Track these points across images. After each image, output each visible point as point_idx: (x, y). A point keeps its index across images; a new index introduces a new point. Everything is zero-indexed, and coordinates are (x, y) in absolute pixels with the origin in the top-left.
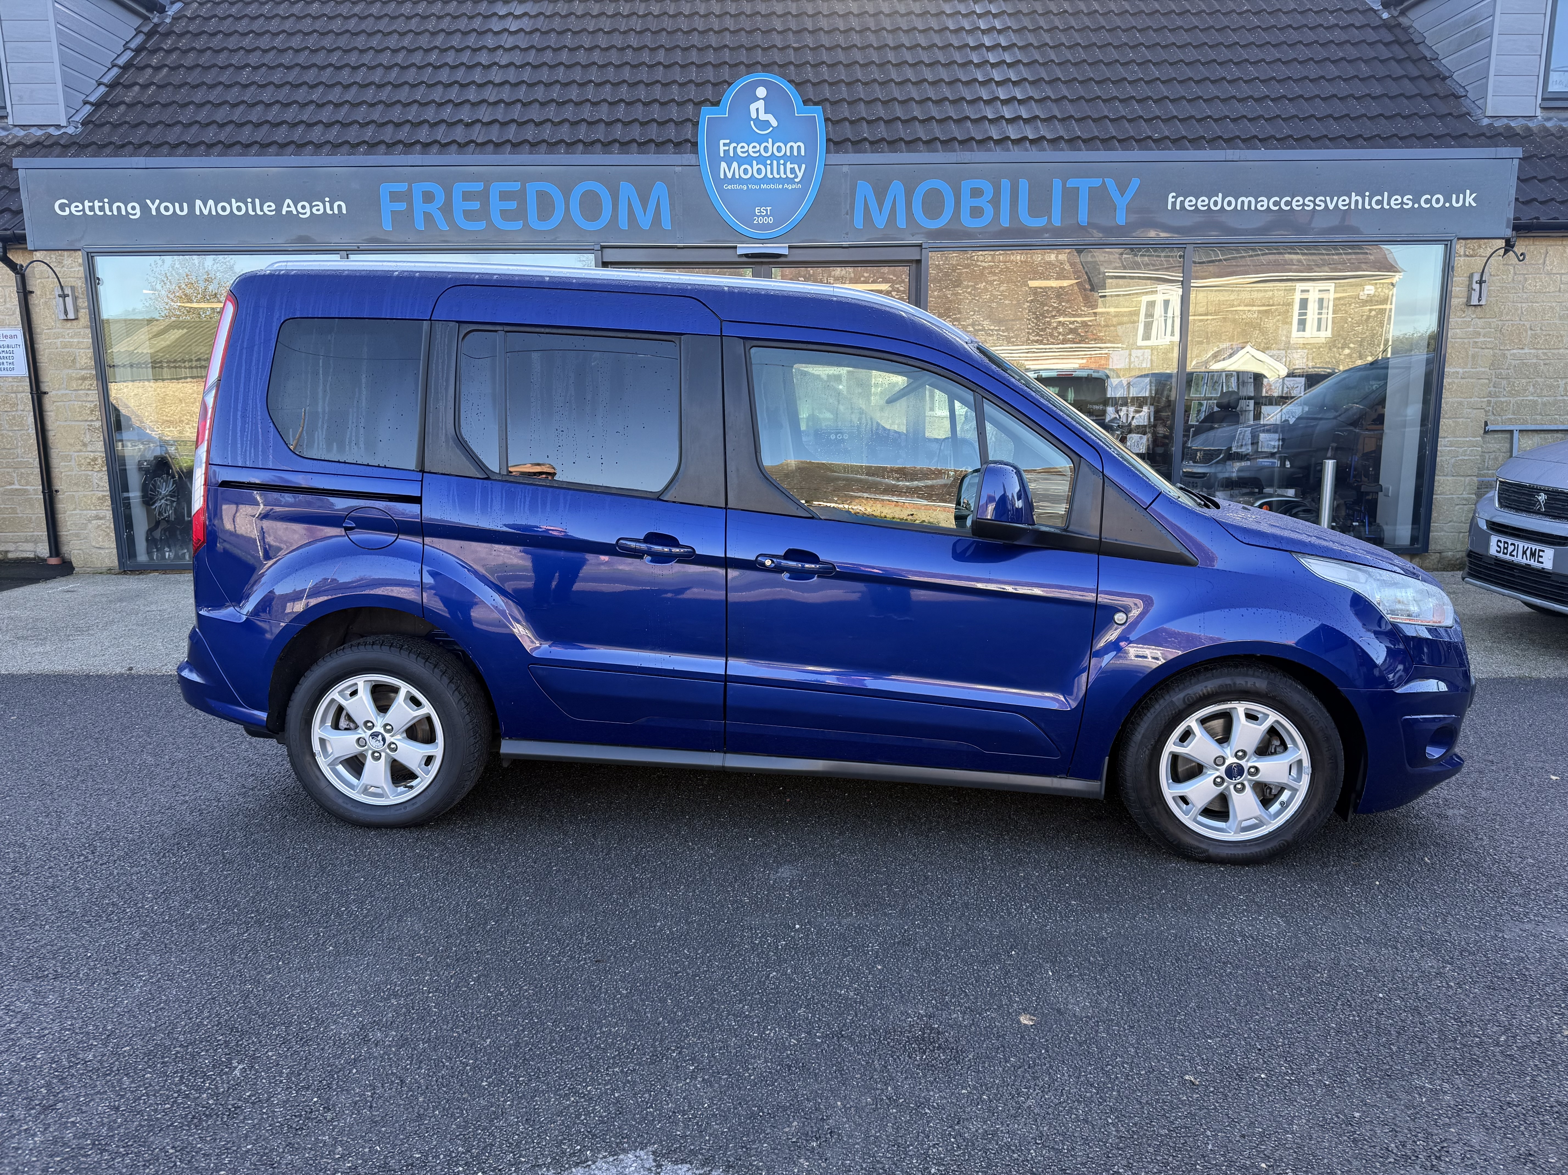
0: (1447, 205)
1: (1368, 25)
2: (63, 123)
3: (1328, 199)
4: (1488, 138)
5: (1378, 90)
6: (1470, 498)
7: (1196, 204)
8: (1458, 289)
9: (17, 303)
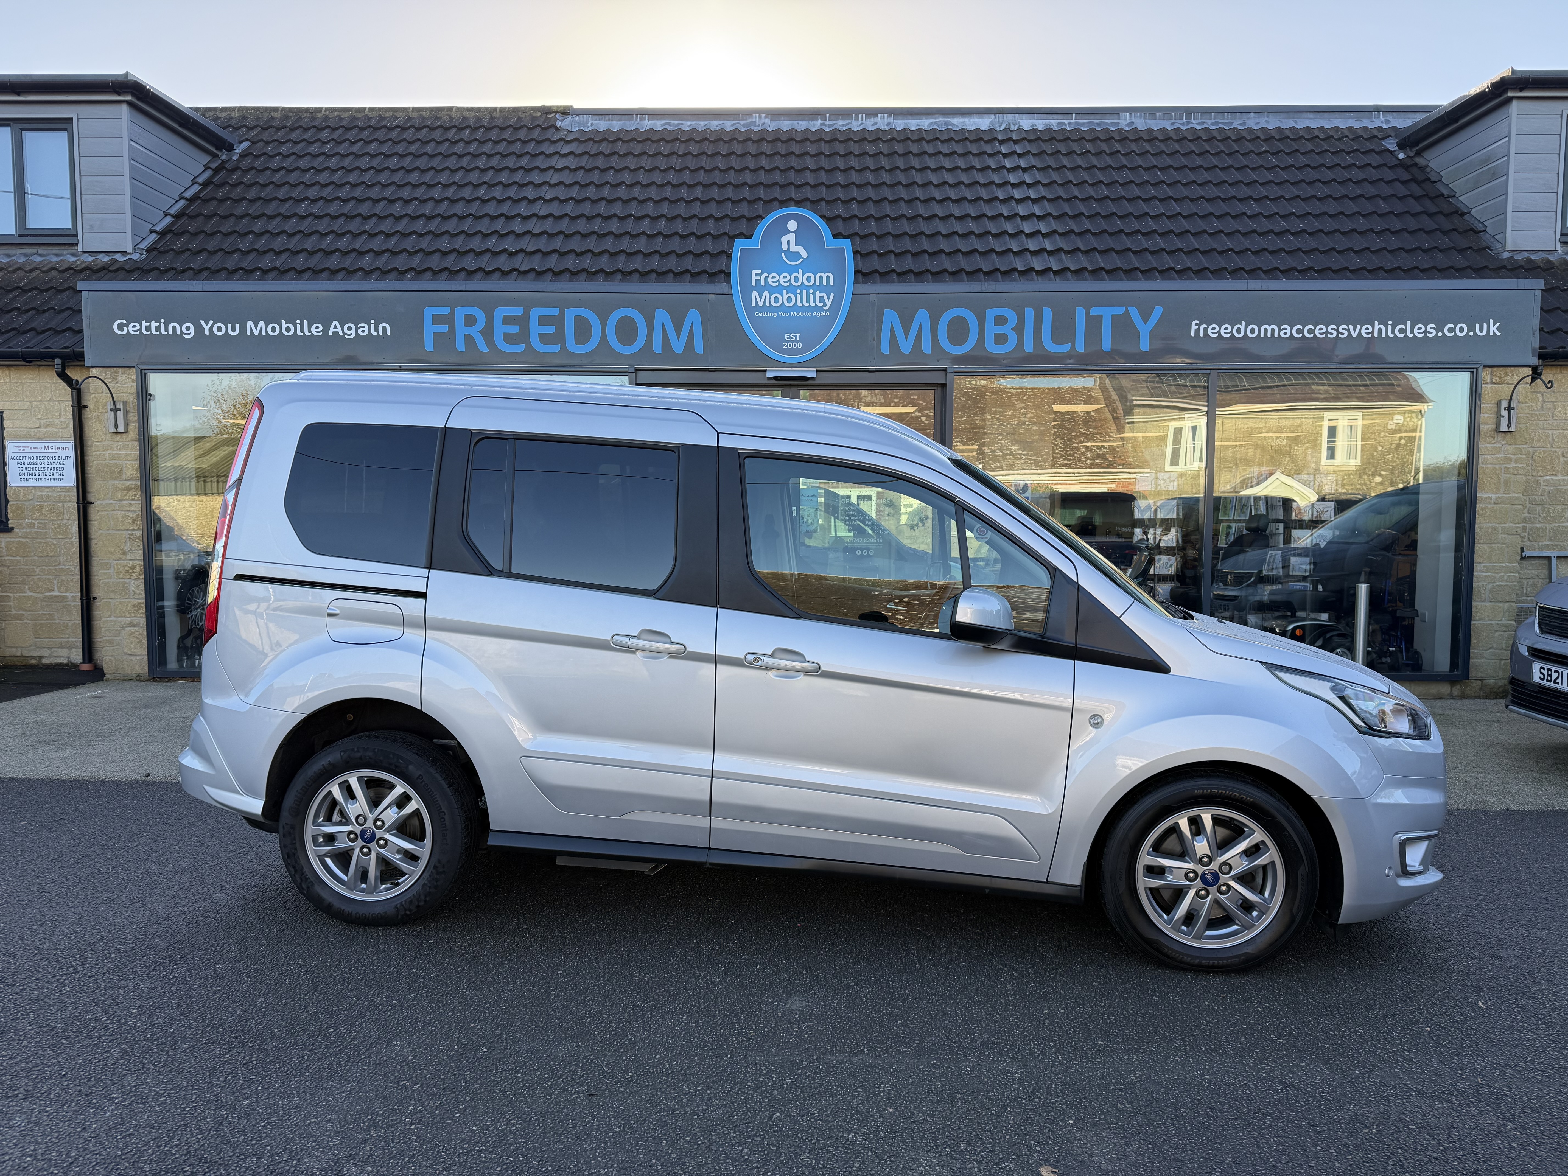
0: (1471, 334)
1: (1385, 165)
2: (130, 250)
3: (1351, 327)
4: (1509, 270)
5: (1397, 225)
6: (1511, 625)
7: (1219, 332)
8: (1486, 415)
9: (71, 417)
